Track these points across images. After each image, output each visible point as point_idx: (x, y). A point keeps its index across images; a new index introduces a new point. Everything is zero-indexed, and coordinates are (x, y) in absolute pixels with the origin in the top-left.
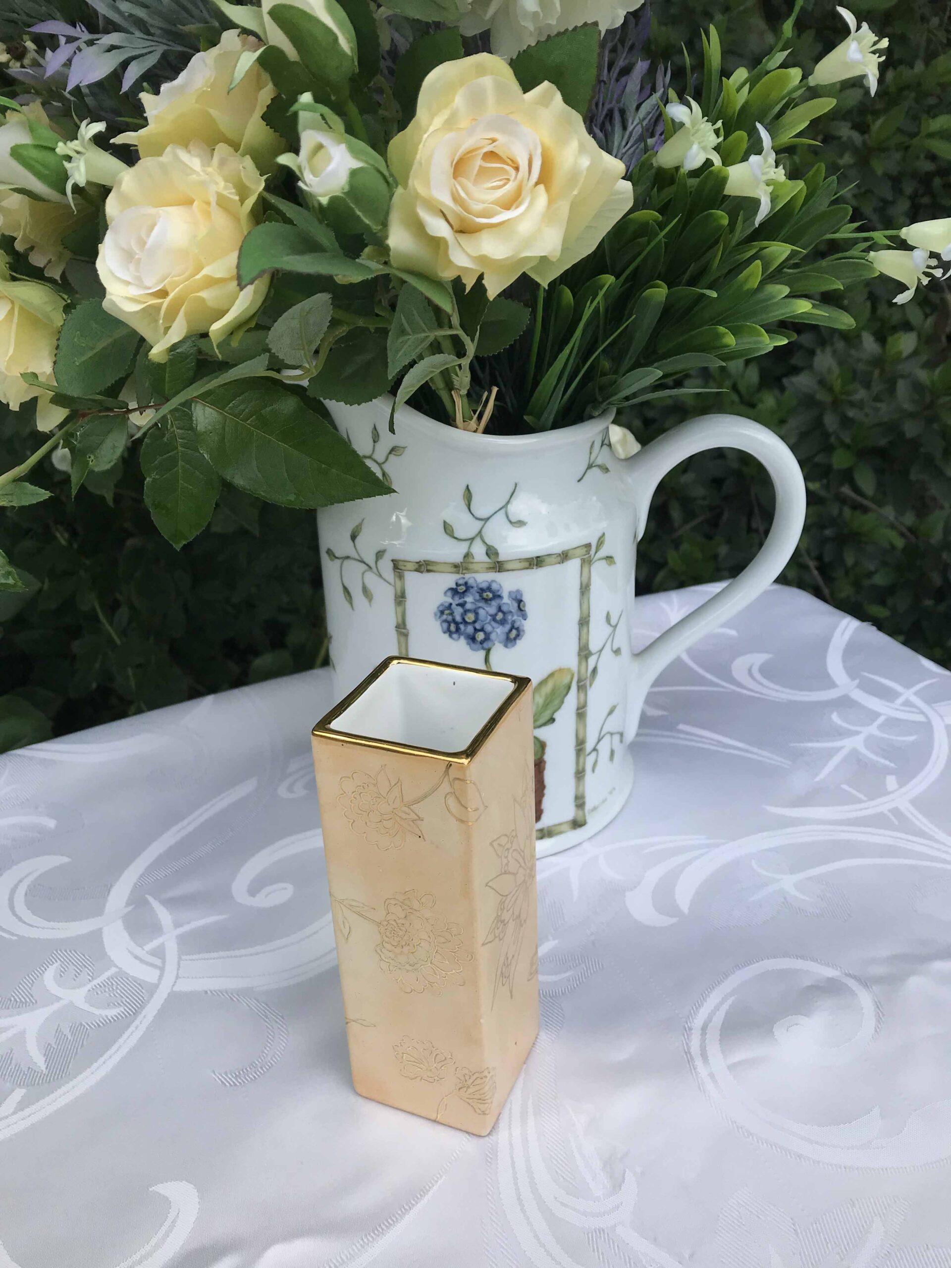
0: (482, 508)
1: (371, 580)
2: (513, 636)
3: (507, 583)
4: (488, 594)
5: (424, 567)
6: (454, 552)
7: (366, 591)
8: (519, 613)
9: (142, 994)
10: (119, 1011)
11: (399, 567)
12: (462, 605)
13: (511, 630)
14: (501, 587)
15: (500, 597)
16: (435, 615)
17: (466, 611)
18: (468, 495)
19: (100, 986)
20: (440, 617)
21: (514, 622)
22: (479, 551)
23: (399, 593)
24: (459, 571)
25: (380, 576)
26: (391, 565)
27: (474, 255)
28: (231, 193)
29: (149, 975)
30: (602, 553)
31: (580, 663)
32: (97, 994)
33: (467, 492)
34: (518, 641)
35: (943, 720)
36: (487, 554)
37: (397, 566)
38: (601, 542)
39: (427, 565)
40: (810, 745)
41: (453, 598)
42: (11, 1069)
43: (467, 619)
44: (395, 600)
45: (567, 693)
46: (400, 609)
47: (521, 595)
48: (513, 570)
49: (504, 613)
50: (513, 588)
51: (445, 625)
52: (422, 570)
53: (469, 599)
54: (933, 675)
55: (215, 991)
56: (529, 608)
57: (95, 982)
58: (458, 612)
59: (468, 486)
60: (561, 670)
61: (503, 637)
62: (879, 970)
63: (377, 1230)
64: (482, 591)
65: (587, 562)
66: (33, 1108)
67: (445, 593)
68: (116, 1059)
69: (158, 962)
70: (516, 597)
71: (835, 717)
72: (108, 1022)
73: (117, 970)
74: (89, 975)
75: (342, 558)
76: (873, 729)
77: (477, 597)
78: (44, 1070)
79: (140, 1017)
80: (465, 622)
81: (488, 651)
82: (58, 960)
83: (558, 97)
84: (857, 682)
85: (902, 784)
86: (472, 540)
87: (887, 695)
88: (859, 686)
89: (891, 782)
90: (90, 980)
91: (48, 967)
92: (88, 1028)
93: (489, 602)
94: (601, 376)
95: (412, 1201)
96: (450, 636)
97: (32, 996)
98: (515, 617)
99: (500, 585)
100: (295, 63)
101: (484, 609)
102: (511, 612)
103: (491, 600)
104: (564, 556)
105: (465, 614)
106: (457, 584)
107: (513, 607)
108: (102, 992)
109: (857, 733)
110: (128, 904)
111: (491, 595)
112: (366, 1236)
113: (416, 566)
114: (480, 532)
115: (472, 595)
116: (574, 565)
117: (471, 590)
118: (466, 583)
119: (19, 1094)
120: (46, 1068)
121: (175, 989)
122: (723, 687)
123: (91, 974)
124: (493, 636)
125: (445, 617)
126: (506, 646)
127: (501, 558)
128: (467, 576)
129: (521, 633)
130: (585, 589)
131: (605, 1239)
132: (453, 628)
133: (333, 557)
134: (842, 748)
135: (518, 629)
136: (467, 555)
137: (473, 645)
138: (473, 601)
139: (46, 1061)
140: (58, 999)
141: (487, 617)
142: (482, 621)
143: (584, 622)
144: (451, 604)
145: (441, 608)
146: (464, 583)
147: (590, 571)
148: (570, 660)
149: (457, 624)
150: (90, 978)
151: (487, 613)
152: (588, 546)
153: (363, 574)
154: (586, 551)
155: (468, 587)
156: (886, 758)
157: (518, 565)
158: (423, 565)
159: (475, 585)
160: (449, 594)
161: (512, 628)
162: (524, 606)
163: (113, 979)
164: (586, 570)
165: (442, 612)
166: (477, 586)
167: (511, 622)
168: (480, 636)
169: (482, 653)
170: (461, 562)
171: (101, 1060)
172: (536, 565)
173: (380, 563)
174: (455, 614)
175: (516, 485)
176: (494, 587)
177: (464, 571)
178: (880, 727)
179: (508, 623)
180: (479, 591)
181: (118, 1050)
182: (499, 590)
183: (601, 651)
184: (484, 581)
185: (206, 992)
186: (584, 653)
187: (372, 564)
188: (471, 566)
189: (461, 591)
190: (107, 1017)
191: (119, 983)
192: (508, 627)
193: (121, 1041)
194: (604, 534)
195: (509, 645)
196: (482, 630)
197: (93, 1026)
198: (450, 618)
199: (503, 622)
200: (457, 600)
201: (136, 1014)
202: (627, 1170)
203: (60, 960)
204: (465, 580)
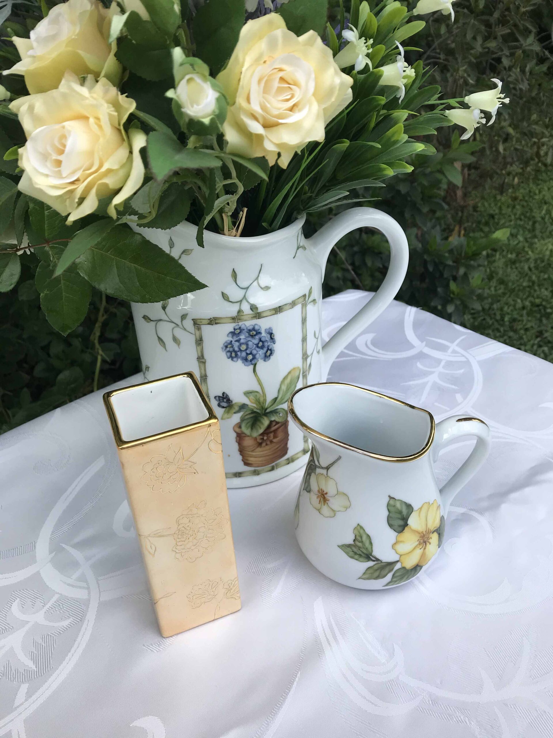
0: (243, 282)
1: (178, 332)
2: (269, 354)
3: (263, 324)
4: (254, 332)
5: (213, 321)
6: (232, 310)
7: (175, 340)
8: (271, 341)
9: (81, 607)
10: (70, 621)
11: (198, 323)
12: (238, 341)
13: (267, 351)
14: (260, 327)
15: (260, 333)
16: (222, 348)
17: (241, 344)
18: (234, 275)
19: (52, 608)
20: (225, 350)
21: (268, 346)
22: (246, 308)
23: (198, 338)
24: (236, 321)
25: (185, 329)
26: (192, 322)
27: (277, 142)
28: (111, 111)
29: (80, 594)
30: (311, 299)
31: (303, 362)
32: (51, 613)
33: (233, 272)
34: (271, 357)
35: (475, 359)
36: (251, 309)
37: (196, 323)
38: (310, 292)
39: (215, 320)
40: (411, 383)
41: (232, 337)
42: (13, 673)
43: (242, 349)
44: (196, 343)
45: (298, 381)
46: (199, 348)
47: (272, 330)
48: (266, 317)
49: (263, 342)
50: (267, 327)
51: (229, 354)
52: (213, 323)
53: (242, 337)
54: (464, 334)
55: (127, 595)
56: (277, 337)
57: (47, 606)
58: (236, 345)
59: (234, 269)
60: (294, 369)
61: (263, 356)
62: (485, 504)
63: (273, 712)
64: (250, 331)
65: (304, 305)
66: (37, 694)
67: (228, 335)
68: (80, 651)
69: (84, 585)
70: (269, 332)
71: (419, 365)
72: (66, 629)
73: (59, 595)
74: (42, 603)
75: (156, 321)
76: (440, 369)
77: (247, 335)
78: (35, 669)
79: (86, 622)
80: (240, 350)
81: (255, 365)
82: (17, 598)
83: (319, 40)
84: (424, 343)
85: (465, 398)
86: (241, 301)
87: (443, 348)
88: (426, 345)
89: (459, 397)
90: (43, 606)
91: (12, 604)
92: (54, 636)
93: (254, 337)
94: (304, 194)
95: (286, 690)
96: (232, 360)
97: (9, 625)
98: (269, 343)
99: (260, 326)
100: (146, 22)
101: (251, 341)
102: (267, 341)
103: (255, 335)
104: (293, 304)
105: (241, 346)
106: (234, 329)
107: (268, 337)
108: (54, 611)
109: (432, 373)
110: (51, 552)
111: (255, 333)
112: (268, 718)
113: (209, 321)
114: (245, 296)
115: (244, 334)
116: (298, 307)
117: (243, 331)
118: (240, 328)
119: (24, 688)
120: (36, 667)
121: (101, 600)
122: (356, 356)
123: (43, 602)
124: (257, 356)
125: (228, 349)
126: (265, 361)
127: (259, 310)
128: (240, 324)
129: (273, 352)
130: (304, 321)
131: (395, 685)
132: (233, 355)
133: (149, 321)
134: (428, 382)
135: (271, 350)
136: (240, 311)
137: (246, 363)
138: (244, 338)
139: (34, 663)
140: (28, 622)
141: (253, 346)
142: (251, 349)
143: (304, 340)
144: (232, 341)
145: (225, 345)
146: (238, 328)
147: (306, 310)
148: (298, 362)
149: (236, 352)
150: (43, 605)
151: (253, 343)
152: (305, 296)
153: (173, 329)
154: (304, 299)
155: (241, 330)
156: (452, 384)
157: (269, 313)
158: (213, 320)
159: (245, 328)
160: (230, 335)
161: (268, 349)
162: (274, 336)
163: (58, 601)
164: (304, 310)
165: (226, 347)
166: (246, 329)
167: (267, 347)
168: (250, 357)
169: (252, 367)
170: (236, 316)
171: (70, 655)
172: (279, 312)
173: (184, 322)
174: (235, 346)
175: (262, 265)
176: (257, 328)
177: (238, 321)
178: (443, 367)
179: (265, 347)
180: (248, 331)
181: (79, 646)
182: (259, 330)
183: (312, 353)
184: (250, 325)
185: (122, 597)
186: (305, 356)
187: (179, 323)
188: (242, 317)
189: (237, 333)
190: (63, 626)
191: (63, 603)
192: (265, 349)
193: (79, 639)
194: (311, 287)
195: (267, 359)
196: (251, 353)
197: (56, 634)
198: (231, 349)
199: (262, 347)
200: (235, 338)
201: (82, 620)
202: (394, 644)
203: (19, 598)
204: (239, 326)
